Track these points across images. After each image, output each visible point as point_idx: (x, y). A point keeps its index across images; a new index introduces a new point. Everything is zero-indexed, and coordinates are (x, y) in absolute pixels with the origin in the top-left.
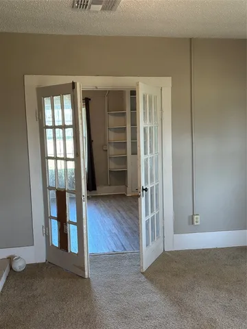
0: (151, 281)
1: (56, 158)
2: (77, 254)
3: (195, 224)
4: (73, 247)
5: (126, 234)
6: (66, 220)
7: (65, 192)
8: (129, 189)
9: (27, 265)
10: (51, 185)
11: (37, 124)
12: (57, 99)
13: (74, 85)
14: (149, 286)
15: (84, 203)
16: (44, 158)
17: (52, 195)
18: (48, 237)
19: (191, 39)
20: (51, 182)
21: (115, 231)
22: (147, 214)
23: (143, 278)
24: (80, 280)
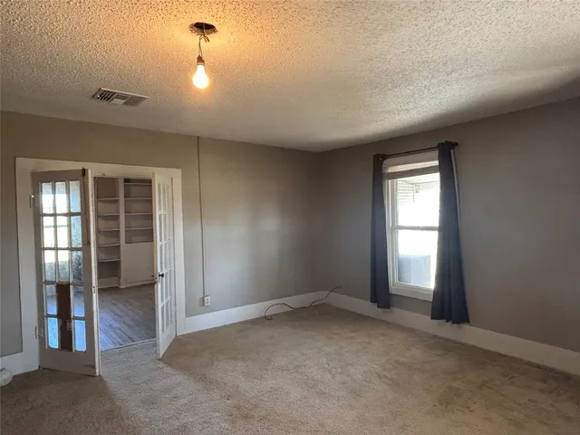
0: (170, 365)
1: (56, 249)
2: (85, 352)
3: (206, 305)
4: (80, 344)
5: (129, 326)
6: (70, 315)
7: (69, 284)
8: (122, 281)
9: (15, 377)
10: (48, 279)
11: (31, 211)
12: (60, 185)
13: (84, 172)
14: (168, 370)
15: (94, 295)
16: (39, 249)
17: (51, 290)
18: (43, 339)
19: (198, 137)
20: (49, 276)
21: (116, 325)
22: (162, 300)
23: (161, 365)
24: (90, 379)
